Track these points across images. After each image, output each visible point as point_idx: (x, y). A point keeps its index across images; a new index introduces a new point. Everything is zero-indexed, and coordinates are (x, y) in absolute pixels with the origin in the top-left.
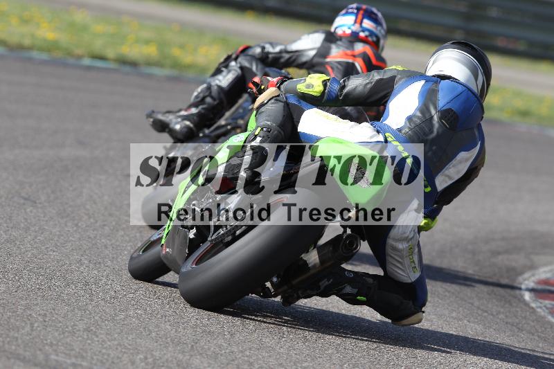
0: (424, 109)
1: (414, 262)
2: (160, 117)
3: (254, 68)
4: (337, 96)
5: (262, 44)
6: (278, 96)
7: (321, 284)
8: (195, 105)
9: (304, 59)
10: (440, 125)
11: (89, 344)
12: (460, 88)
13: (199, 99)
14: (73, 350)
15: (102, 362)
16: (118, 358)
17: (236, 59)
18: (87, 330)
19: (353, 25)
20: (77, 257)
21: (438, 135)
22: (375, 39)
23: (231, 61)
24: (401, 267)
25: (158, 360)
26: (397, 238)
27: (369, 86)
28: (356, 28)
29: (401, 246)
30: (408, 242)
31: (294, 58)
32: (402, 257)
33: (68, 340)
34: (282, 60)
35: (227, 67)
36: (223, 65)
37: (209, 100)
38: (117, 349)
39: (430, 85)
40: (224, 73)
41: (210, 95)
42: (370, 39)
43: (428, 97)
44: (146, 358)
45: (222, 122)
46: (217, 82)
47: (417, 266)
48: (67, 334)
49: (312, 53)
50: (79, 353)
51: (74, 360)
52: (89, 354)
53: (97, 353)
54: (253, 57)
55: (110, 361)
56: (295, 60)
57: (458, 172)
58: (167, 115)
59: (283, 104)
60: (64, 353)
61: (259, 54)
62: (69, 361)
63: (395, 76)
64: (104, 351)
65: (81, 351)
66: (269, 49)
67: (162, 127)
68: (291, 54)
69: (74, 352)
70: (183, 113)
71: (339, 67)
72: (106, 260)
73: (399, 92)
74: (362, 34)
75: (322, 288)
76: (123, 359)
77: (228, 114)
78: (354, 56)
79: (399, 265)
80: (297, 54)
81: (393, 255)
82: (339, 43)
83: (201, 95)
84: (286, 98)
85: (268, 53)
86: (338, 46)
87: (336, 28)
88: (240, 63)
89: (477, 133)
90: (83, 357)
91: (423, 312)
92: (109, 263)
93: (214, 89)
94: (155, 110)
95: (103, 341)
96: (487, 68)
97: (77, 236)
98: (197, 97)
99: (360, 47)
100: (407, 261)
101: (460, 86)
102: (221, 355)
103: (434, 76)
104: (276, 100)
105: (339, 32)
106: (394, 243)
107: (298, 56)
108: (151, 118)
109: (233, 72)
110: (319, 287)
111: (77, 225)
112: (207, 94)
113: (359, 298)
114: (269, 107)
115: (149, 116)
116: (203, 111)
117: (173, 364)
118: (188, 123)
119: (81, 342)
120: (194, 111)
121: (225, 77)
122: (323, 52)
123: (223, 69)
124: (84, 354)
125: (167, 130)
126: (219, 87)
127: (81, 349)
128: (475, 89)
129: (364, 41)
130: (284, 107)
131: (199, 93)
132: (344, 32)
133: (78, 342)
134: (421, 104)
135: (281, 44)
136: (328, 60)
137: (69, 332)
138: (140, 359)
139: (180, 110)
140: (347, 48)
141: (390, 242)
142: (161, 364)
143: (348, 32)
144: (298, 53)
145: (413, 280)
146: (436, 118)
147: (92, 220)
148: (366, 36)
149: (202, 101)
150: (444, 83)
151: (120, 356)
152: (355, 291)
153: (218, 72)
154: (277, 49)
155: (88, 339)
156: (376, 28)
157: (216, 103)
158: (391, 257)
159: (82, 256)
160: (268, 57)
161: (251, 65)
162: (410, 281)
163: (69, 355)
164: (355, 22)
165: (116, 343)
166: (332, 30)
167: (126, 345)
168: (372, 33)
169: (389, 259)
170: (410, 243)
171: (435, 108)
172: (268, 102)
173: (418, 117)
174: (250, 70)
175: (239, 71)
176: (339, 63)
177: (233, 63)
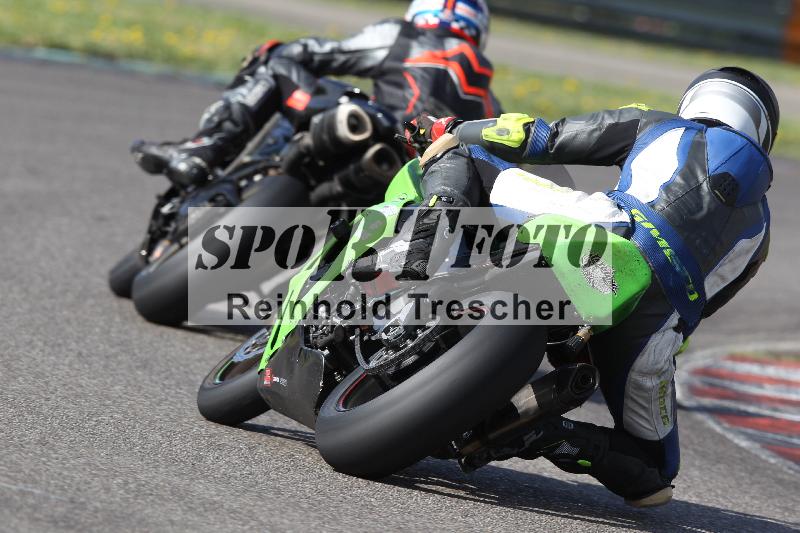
0: (687, 171)
1: (665, 408)
2: (154, 151)
3: (294, 77)
4: (546, 150)
5: (303, 41)
6: (457, 147)
7: (525, 438)
8: (208, 133)
9: (369, 63)
10: (711, 197)
11: (44, 463)
12: (740, 142)
13: (212, 125)
14: (20, 471)
15: (62, 488)
16: (87, 483)
17: (266, 63)
18: (42, 442)
19: (442, 11)
20: (26, 336)
21: (710, 212)
22: (473, 32)
23: (259, 66)
24: (646, 416)
25: (143, 486)
26: (645, 371)
27: (596, 134)
28: (446, 16)
29: (649, 383)
30: (660, 377)
31: (352, 61)
32: (649, 401)
33: (14, 457)
34: (335, 64)
35: (252, 74)
36: (248, 71)
37: (228, 125)
38: (84, 469)
39: (692, 135)
40: (249, 85)
41: (230, 118)
42: (467, 32)
43: (692, 154)
44: (126, 483)
45: (245, 158)
46: (240, 98)
47: (669, 415)
48: (11, 448)
49: (381, 55)
50: (30, 475)
51: (21, 486)
52: (44, 478)
53: (56, 475)
54: (291, 60)
55: (74, 488)
56: (355, 64)
57: (735, 269)
58: (166, 148)
59: (465, 160)
60: (8, 476)
61: (299, 55)
62: (14, 488)
63: (638, 121)
64: (65, 473)
65: (32, 473)
66: (314, 46)
67: (157, 166)
68: (348, 56)
69: (22, 474)
70: (190, 145)
71: (426, 75)
72: (68, 341)
73: (646, 144)
74: (455, 26)
75: (527, 444)
76: (94, 484)
77: (251, 146)
78: (446, 59)
79: (642, 413)
80: (358, 55)
81: (635, 397)
82: (422, 38)
83: (216, 119)
84: (469, 149)
85: (313, 54)
86: (422, 44)
87: (414, 17)
88: (273, 69)
89: (761, 209)
90: (35, 482)
91: (673, 487)
92: (73, 345)
93: (236, 109)
94: (147, 140)
95: (64, 459)
96: (773, 107)
97: (26, 306)
98: (209, 120)
99: (453, 45)
100: (655, 407)
101: (739, 138)
102: (236, 478)
103: (693, 120)
104: (455, 153)
105: (420, 22)
106: (640, 379)
107: (359, 59)
108: (140, 151)
109: (263, 83)
110: (524, 442)
111: (26, 290)
112: (226, 115)
113: (580, 461)
114: (445, 164)
115: (136, 149)
116: (220, 143)
117: (165, 491)
118: (198, 160)
119: (32, 459)
120: (206, 141)
121: (250, 90)
122: (399, 53)
123: (247, 78)
124: (38, 478)
125: (165, 171)
126: (244, 107)
127: (32, 470)
128: (755, 139)
129: (458, 35)
130: (468, 164)
131: (213, 115)
132: (427, 22)
133: (28, 461)
134: (682, 165)
135: (333, 40)
136: (408, 65)
137: (16, 446)
138: (118, 484)
139: (185, 141)
140: (436, 47)
141: (633, 376)
142: (148, 492)
143: (434, 21)
144: (360, 53)
145: (662, 437)
146: (705, 187)
147: (49, 283)
148: (462, 29)
149: (218, 127)
150: (712, 132)
151: (89, 479)
152: (576, 451)
153: (239, 82)
154: (328, 47)
155: (42, 455)
156: (476, 16)
157: (239, 130)
158: (632, 398)
159: (34, 334)
160: (312, 60)
161: (290, 71)
162: (657, 438)
163: (15, 480)
164: (445, 6)
165: (83, 461)
166: (408, 17)
167: (98, 464)
168: (469, 24)
169: (629, 403)
170: (662, 379)
171: (704, 171)
172: (442, 157)
173: (680, 184)
174: (288, 79)
175: (272, 81)
176: (425, 69)
177: (262, 69)
